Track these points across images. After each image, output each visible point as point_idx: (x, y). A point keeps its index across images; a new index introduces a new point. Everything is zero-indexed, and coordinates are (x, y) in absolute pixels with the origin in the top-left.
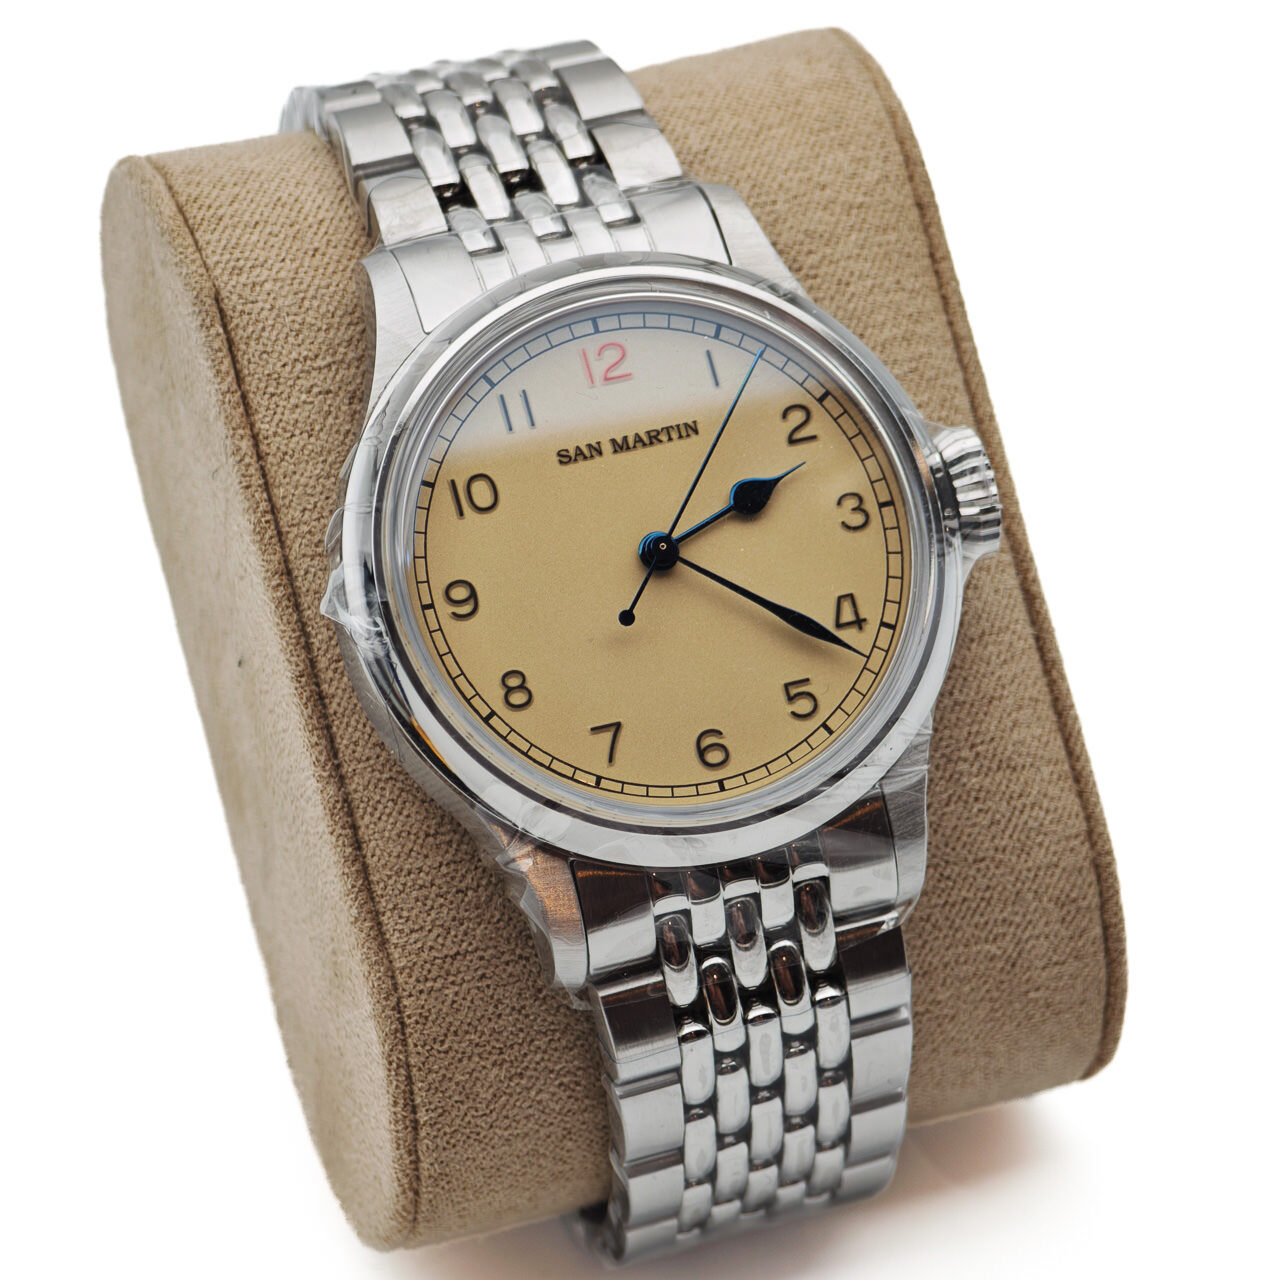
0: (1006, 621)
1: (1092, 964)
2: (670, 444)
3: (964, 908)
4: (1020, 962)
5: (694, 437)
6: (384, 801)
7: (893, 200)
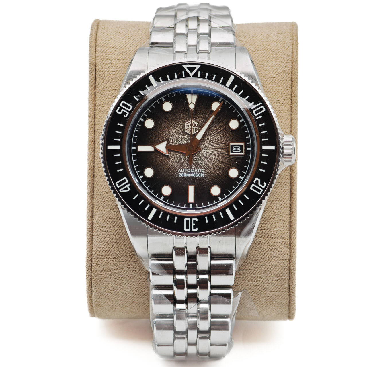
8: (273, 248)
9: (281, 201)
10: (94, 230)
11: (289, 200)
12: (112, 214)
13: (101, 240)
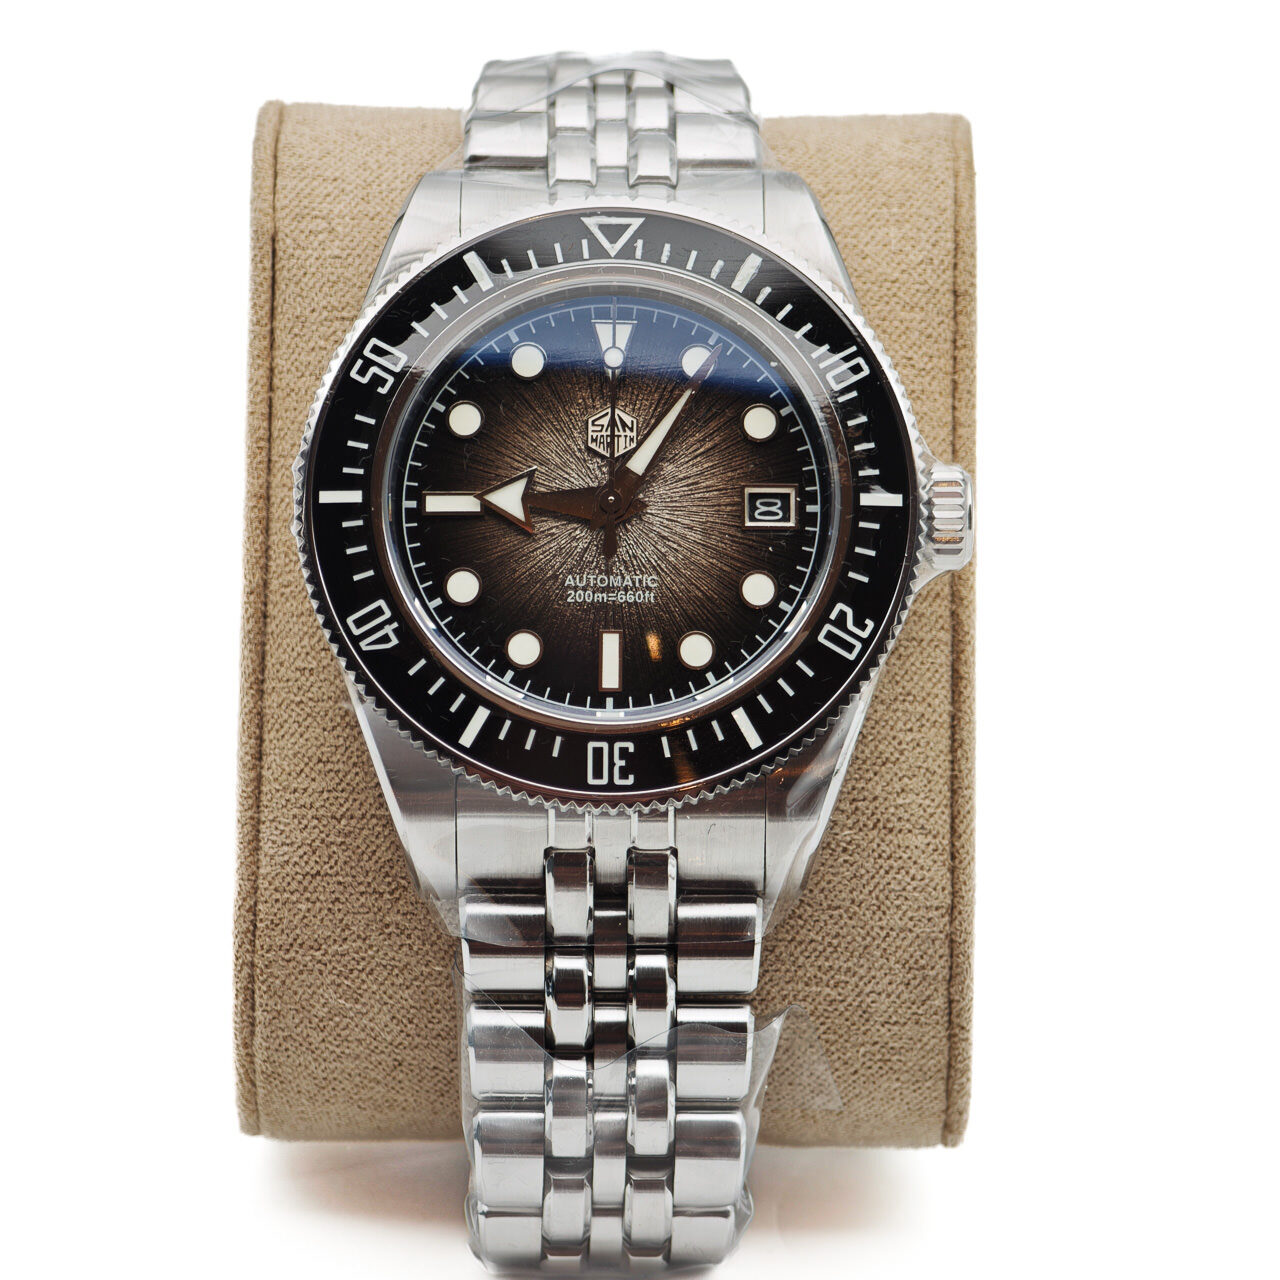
8: (895, 865)
9: (920, 703)
10: (265, 803)
11: (950, 700)
12: (327, 744)
13: (287, 837)
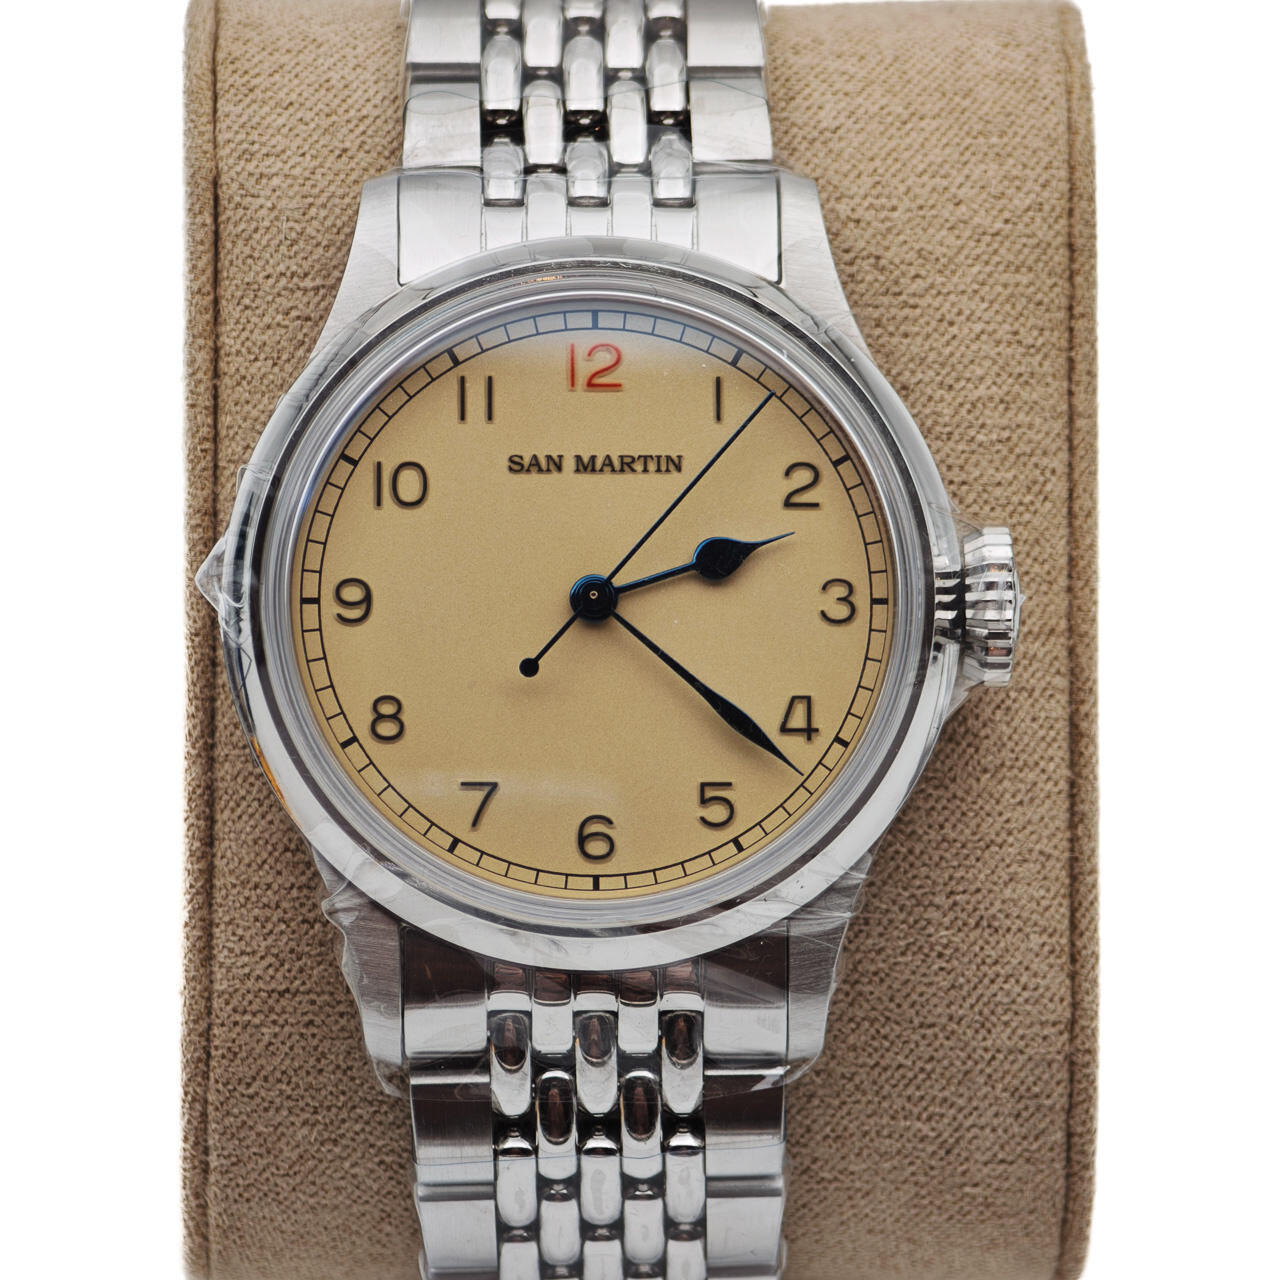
0: (1036, 757)
1: (1047, 1172)
2: (645, 476)
3: (897, 1075)
4: (956, 1151)
5: (675, 474)
6: (249, 798)
7: (1040, 234)
